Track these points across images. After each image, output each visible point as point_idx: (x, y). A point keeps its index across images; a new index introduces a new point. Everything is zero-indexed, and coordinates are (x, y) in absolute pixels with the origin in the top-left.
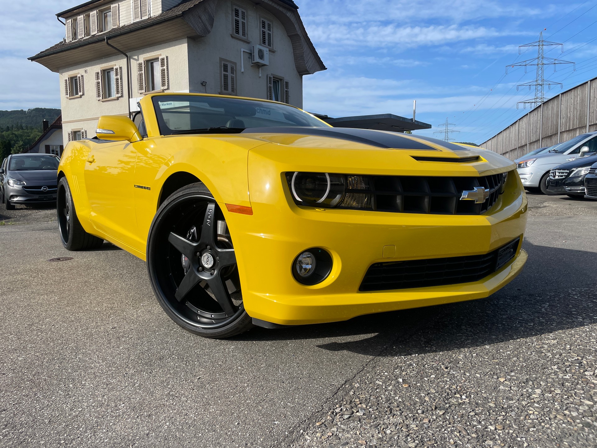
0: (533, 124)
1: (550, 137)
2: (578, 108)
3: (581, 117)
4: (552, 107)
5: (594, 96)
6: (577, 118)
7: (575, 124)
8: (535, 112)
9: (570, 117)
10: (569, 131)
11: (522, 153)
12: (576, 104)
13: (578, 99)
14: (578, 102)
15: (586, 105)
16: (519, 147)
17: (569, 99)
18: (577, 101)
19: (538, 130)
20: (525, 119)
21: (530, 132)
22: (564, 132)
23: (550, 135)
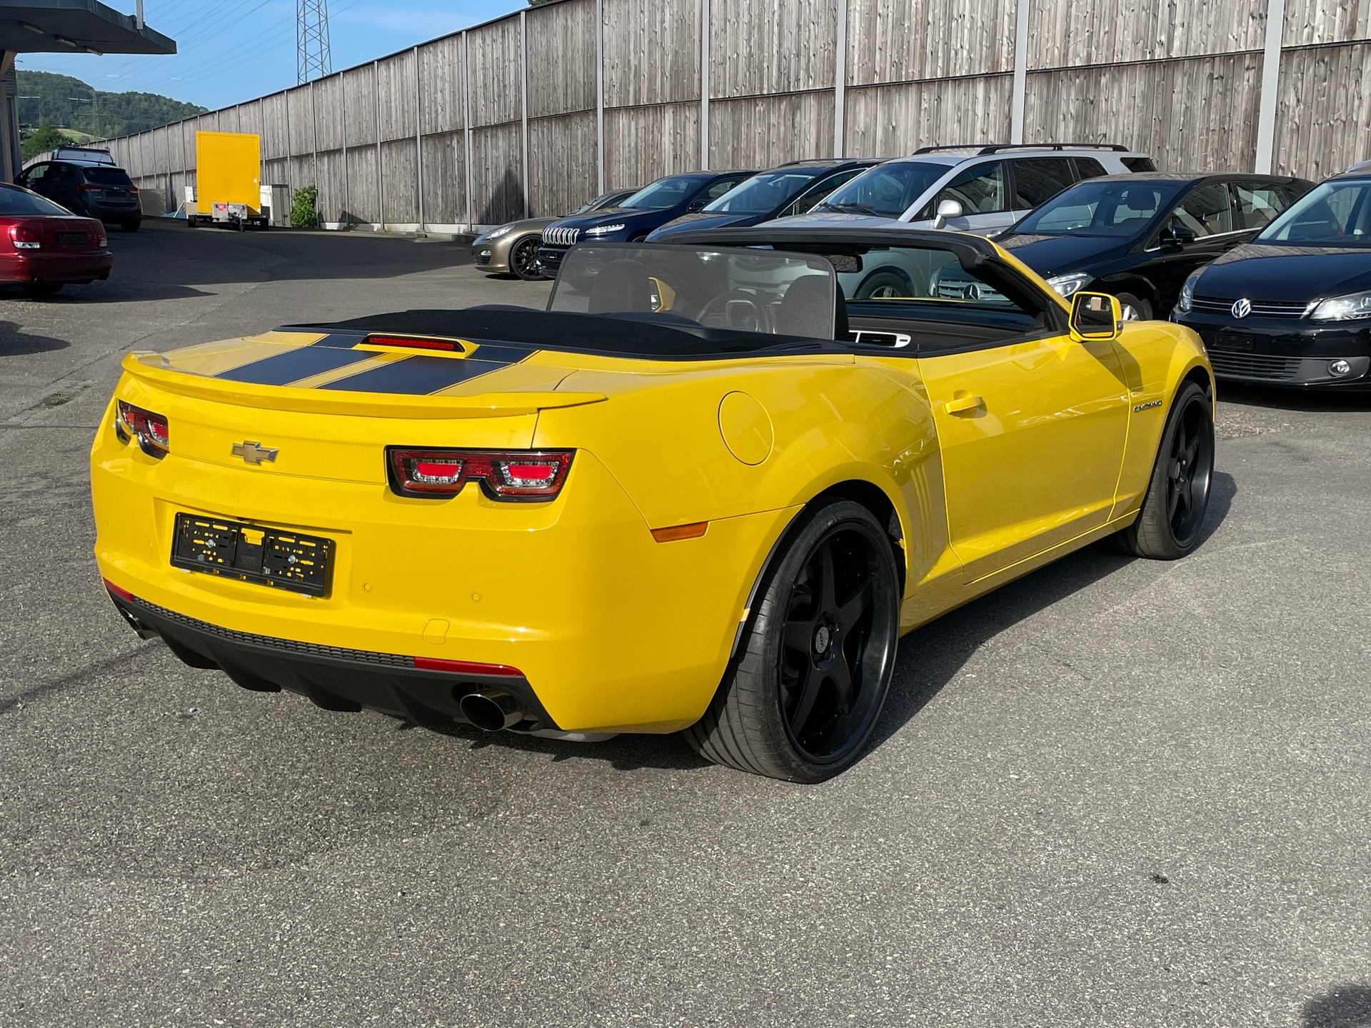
0: (484, 68)
1: (565, 118)
2: (668, 43)
3: (682, 72)
4: (566, 27)
5: (725, 14)
6: (663, 74)
7: (659, 91)
8: (496, 33)
9: (638, 68)
10: (637, 108)
11: (439, 155)
12: (658, 30)
13: (667, 17)
14: (667, 25)
15: (697, 37)
16: (426, 137)
17: (632, 12)
18: (663, 22)
19: (511, 92)
20: (446, 47)
21: (475, 93)
22: (618, 109)
23: (562, 112)
